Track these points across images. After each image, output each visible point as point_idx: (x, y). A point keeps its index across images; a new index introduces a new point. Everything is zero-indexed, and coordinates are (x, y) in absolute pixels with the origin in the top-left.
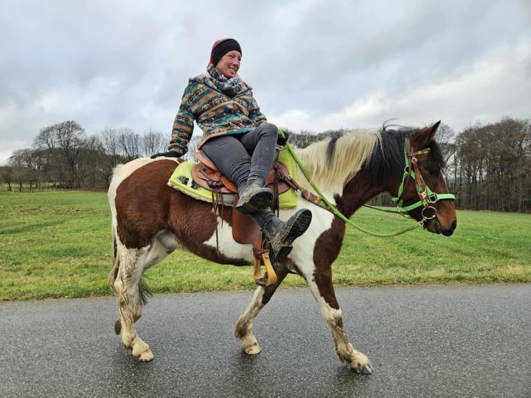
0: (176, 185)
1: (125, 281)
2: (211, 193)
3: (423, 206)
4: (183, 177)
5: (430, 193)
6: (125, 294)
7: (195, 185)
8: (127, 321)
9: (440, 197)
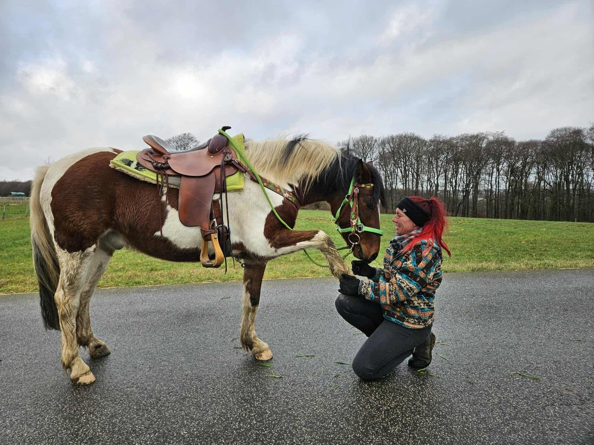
0: (119, 166)
1: (66, 290)
2: (155, 175)
3: (351, 232)
4: (127, 160)
5: (359, 223)
6: (67, 305)
7: (139, 166)
8: (68, 337)
9: (366, 229)
